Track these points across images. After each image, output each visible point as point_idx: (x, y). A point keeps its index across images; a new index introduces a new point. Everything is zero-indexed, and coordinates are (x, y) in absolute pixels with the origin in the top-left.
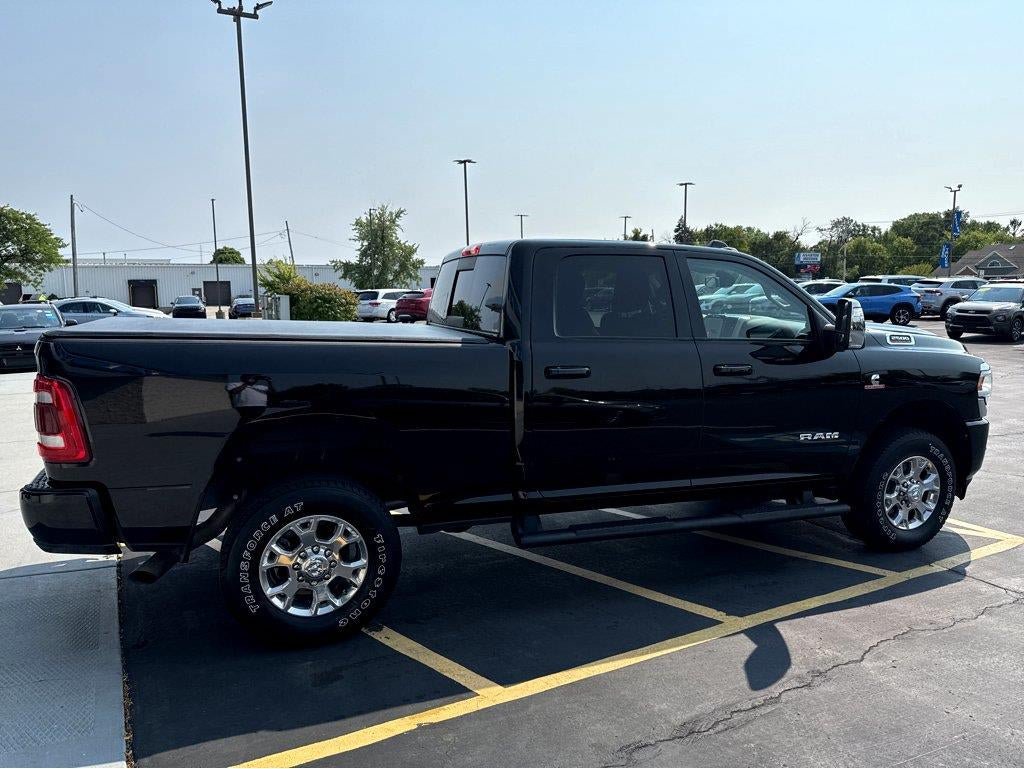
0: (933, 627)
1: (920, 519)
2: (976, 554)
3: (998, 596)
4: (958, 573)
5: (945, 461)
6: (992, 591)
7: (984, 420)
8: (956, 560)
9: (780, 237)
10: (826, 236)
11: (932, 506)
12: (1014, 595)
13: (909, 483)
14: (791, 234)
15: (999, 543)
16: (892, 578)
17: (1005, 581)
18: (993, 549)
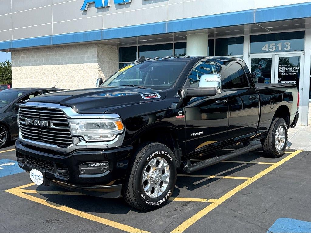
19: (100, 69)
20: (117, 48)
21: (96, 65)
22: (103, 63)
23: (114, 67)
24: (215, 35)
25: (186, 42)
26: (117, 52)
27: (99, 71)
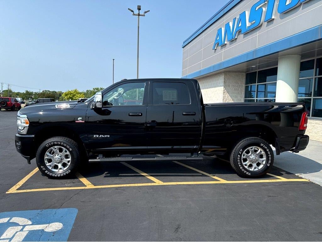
19: (225, 91)
20: (244, 74)
21: (222, 88)
22: (229, 86)
23: (240, 89)
24: (316, 55)
25: (277, 67)
26: (245, 77)
27: (224, 93)
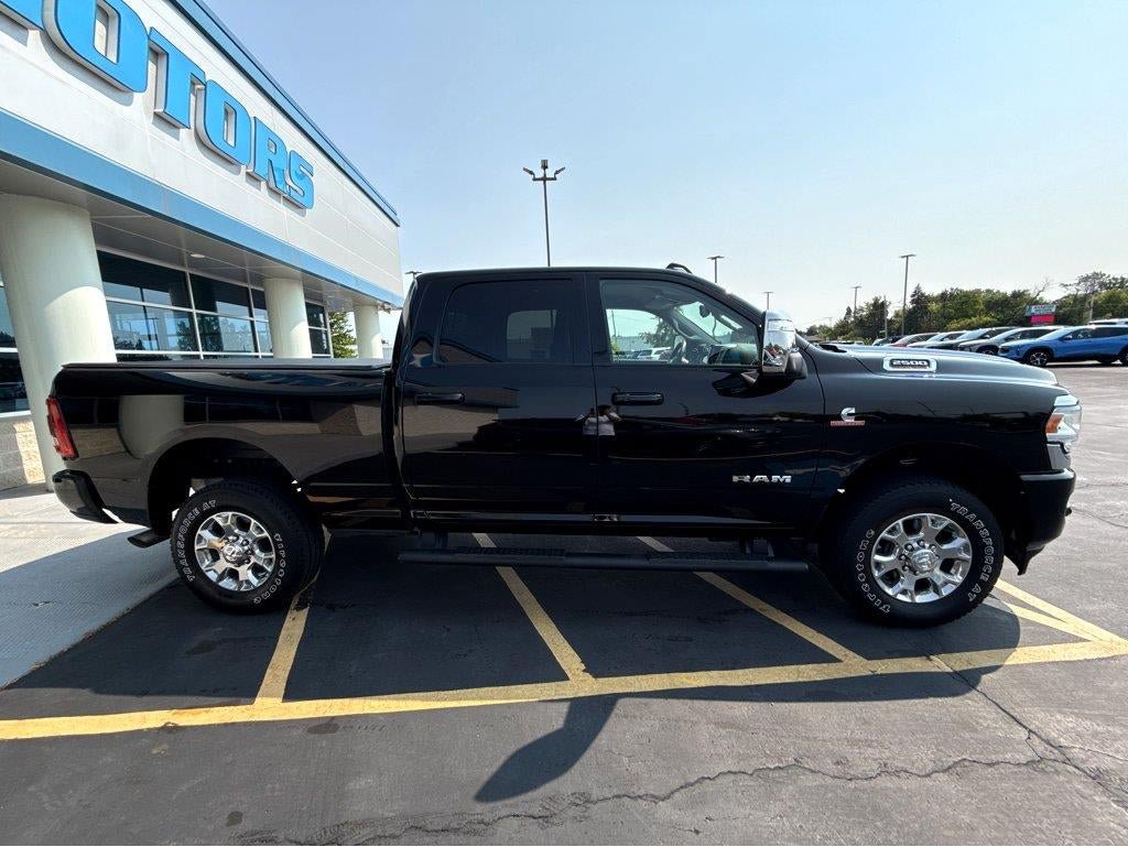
0: (834, 770)
1: (937, 591)
2: (1021, 656)
3: (1007, 742)
4: (965, 682)
5: (980, 524)
6: (1003, 729)
7: (1067, 474)
8: (979, 659)
9: (1016, 295)
10: (1072, 291)
11: (958, 579)
12: (1041, 748)
13: (915, 545)
14: (1031, 292)
15: (1080, 644)
16: (853, 665)
17: (1041, 715)
18: (1059, 653)
